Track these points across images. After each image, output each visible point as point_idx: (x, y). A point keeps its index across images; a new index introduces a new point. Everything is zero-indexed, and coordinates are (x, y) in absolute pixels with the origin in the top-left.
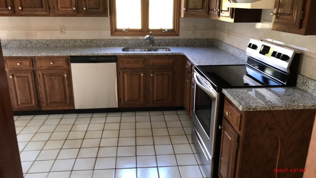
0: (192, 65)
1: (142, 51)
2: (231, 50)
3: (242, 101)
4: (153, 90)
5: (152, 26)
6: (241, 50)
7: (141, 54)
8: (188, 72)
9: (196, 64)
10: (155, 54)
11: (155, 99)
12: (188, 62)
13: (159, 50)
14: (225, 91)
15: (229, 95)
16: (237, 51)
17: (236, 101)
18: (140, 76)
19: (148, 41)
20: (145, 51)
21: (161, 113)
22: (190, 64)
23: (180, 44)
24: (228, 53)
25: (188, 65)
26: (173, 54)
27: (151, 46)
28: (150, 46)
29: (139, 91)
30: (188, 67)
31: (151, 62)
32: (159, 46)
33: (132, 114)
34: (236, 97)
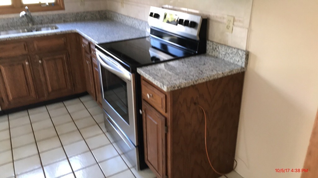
0: (90, 43)
1: (20, 32)
2: (128, 22)
3: (164, 80)
4: (46, 79)
6: (140, 20)
7: (19, 37)
8: (86, 52)
9: (96, 43)
10: (39, 36)
11: (50, 90)
12: (84, 41)
13: (42, 29)
14: (140, 71)
15: (147, 75)
16: (136, 22)
17: (156, 81)
18: (23, 66)
19: (25, 19)
20: (24, 32)
21: (60, 104)
22: (87, 43)
23: (68, 20)
24: (126, 25)
25: (84, 43)
26: (63, 33)
27: (30, 25)
28: (29, 25)
29: (27, 84)
30: (86, 47)
31: (36, 46)
32: (41, 24)
33: (24, 113)
34: (155, 76)
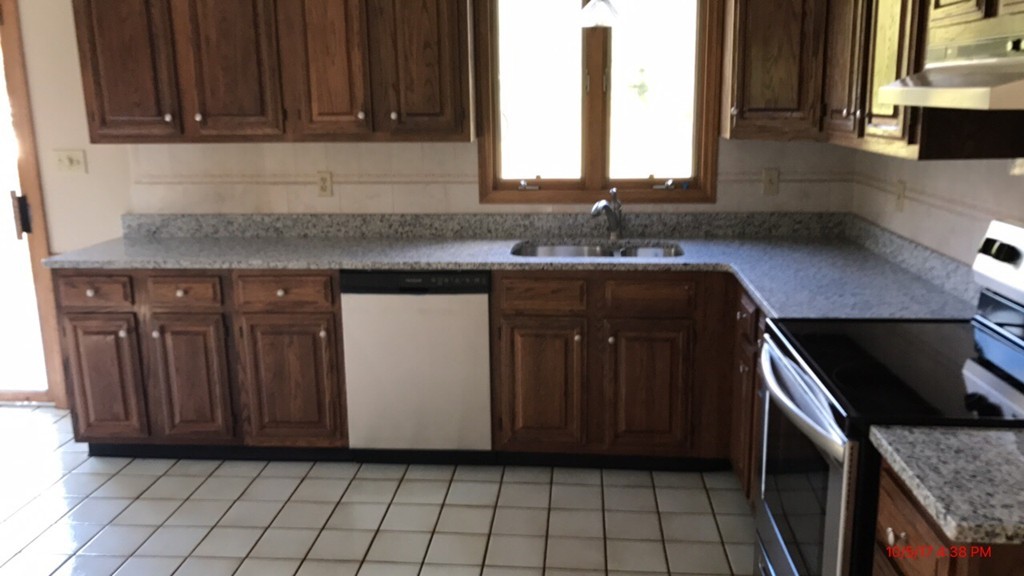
0: (759, 313)
1: (580, 254)
2: (911, 259)
3: (956, 496)
4: (616, 393)
5: (622, 167)
6: (953, 260)
7: (573, 265)
8: (745, 335)
9: (771, 312)
10: (623, 268)
11: (622, 427)
12: (744, 301)
13: (641, 251)
14: (879, 437)
15: (898, 458)
16: (934, 262)
17: (926, 492)
18: (568, 342)
19: (603, 218)
20: (592, 254)
21: (642, 477)
22: (751, 309)
23: (721, 232)
24: (898, 269)
25: (743, 310)
26: (688, 268)
27: (613, 237)
28: (609, 236)
29: (567, 394)
30: (745, 318)
31: (608, 295)
32: (642, 235)
33: (542, 475)
34: (928, 471)
